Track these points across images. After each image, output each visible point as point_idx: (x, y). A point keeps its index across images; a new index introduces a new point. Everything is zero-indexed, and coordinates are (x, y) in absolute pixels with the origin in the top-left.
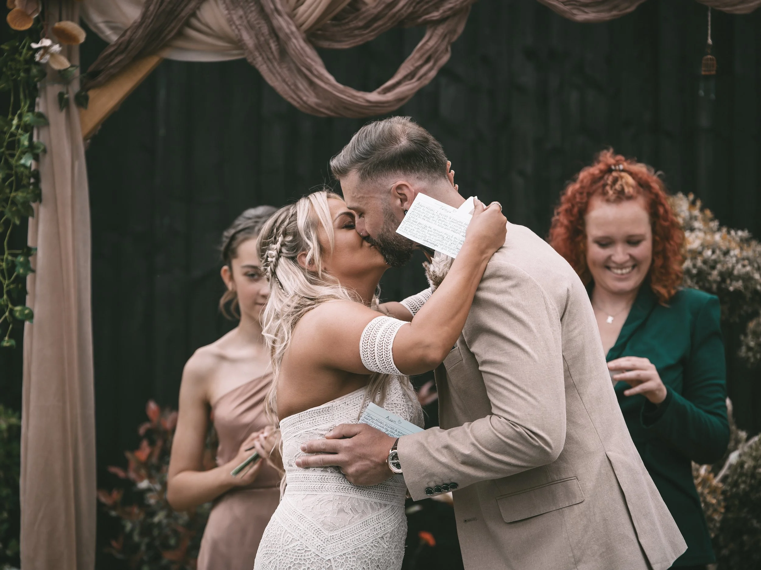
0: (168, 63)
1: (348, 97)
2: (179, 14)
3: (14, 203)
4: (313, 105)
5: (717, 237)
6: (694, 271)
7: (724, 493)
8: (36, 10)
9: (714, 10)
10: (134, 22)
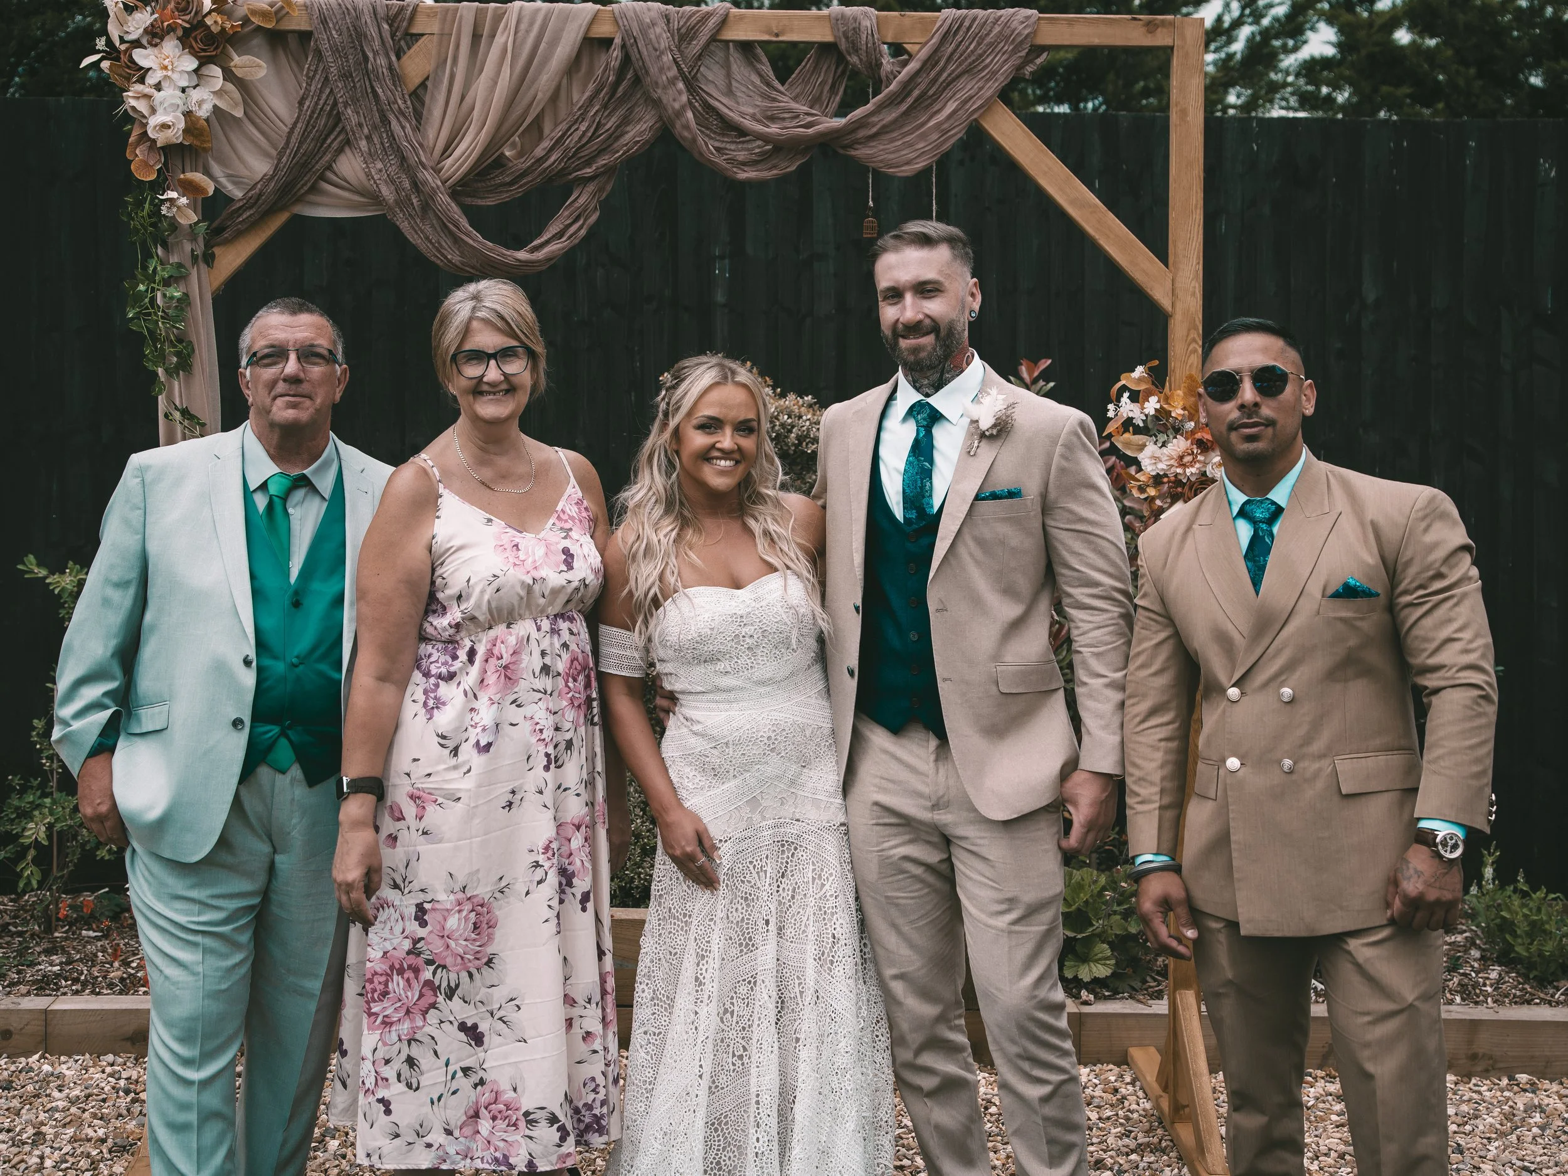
0: (299, 219)
2: (313, 167)
4: (458, 263)
8: (159, 160)
9: (876, 172)
10: (265, 175)
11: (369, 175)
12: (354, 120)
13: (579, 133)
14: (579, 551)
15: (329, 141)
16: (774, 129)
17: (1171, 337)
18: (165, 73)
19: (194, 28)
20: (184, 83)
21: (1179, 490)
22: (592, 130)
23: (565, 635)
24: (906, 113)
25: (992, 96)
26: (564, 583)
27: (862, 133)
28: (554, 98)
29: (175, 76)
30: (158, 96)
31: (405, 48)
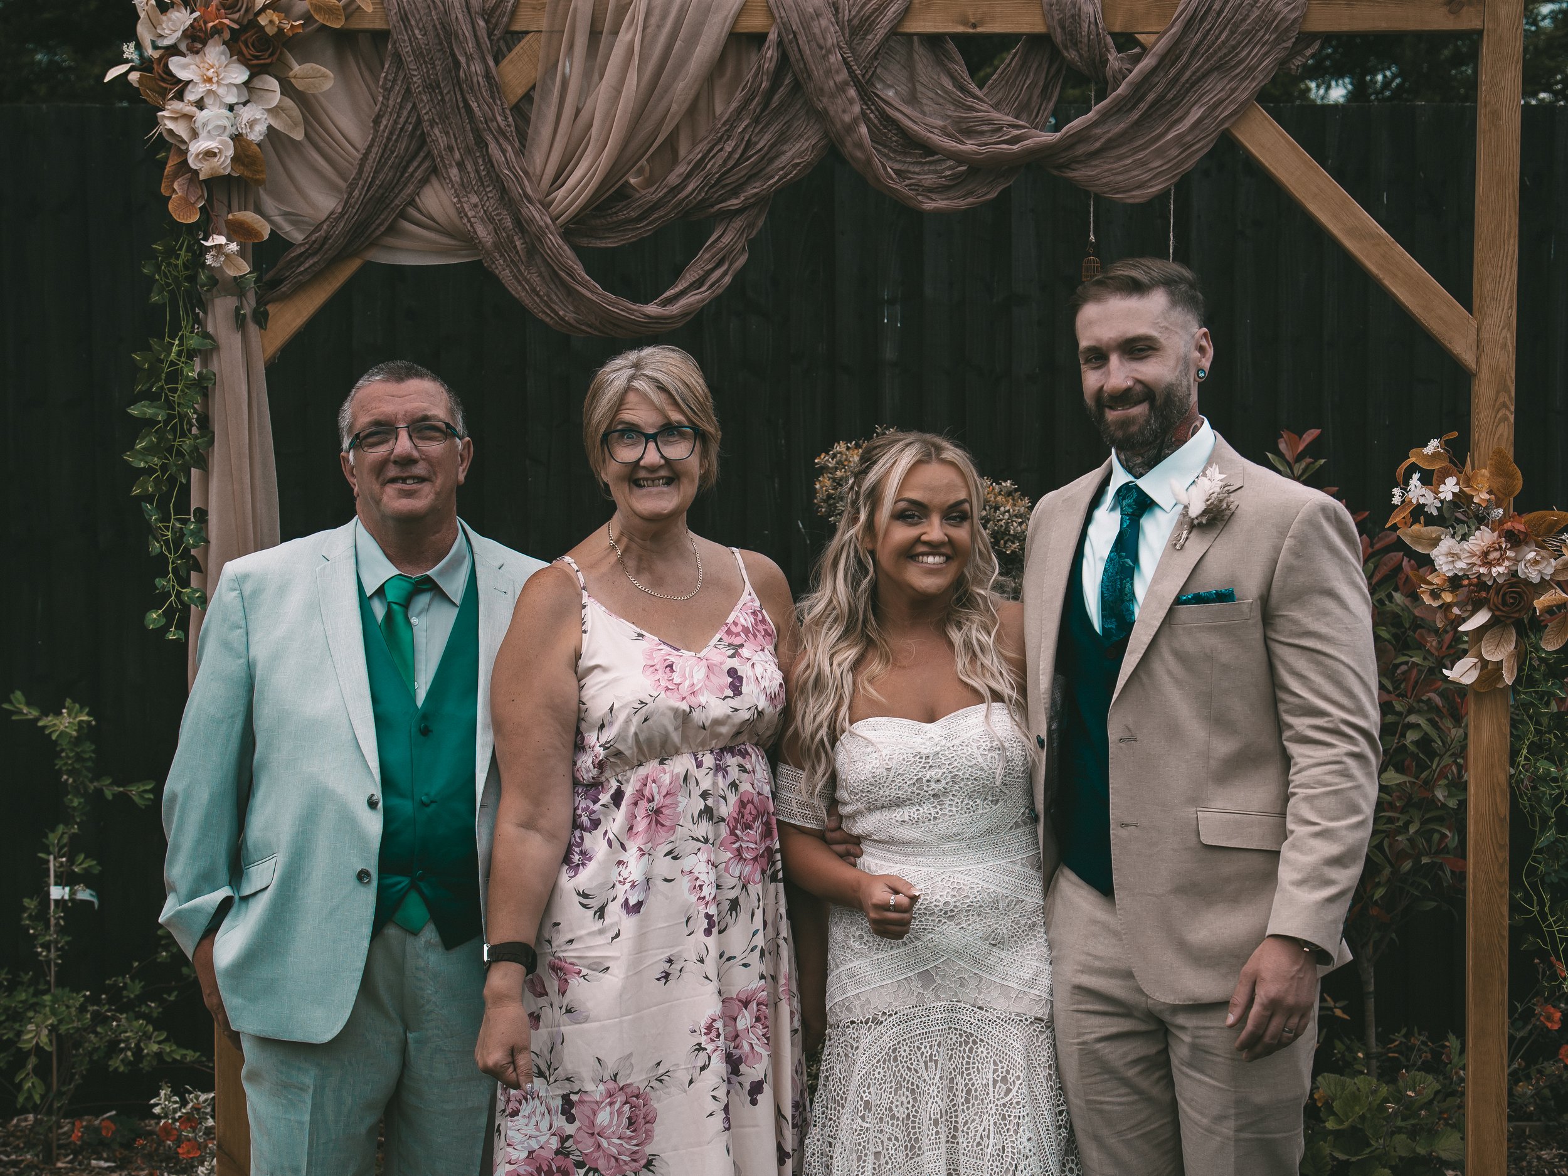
0: (371, 268)
2: (392, 201)
3: (180, 454)
4: (572, 321)
8: (202, 196)
9: (1098, 198)
10: (332, 213)
11: (461, 212)
12: (443, 141)
13: (724, 154)
14: (750, 673)
15: (411, 169)
16: (969, 146)
17: (1474, 400)
18: (208, 86)
19: (244, 28)
20: (232, 99)
21: (1484, 594)
22: (740, 151)
23: (734, 773)
24: (1138, 123)
25: (1248, 100)
26: (729, 711)
27: (1081, 150)
28: (692, 110)
29: (221, 91)
30: (201, 116)
31: (505, 49)
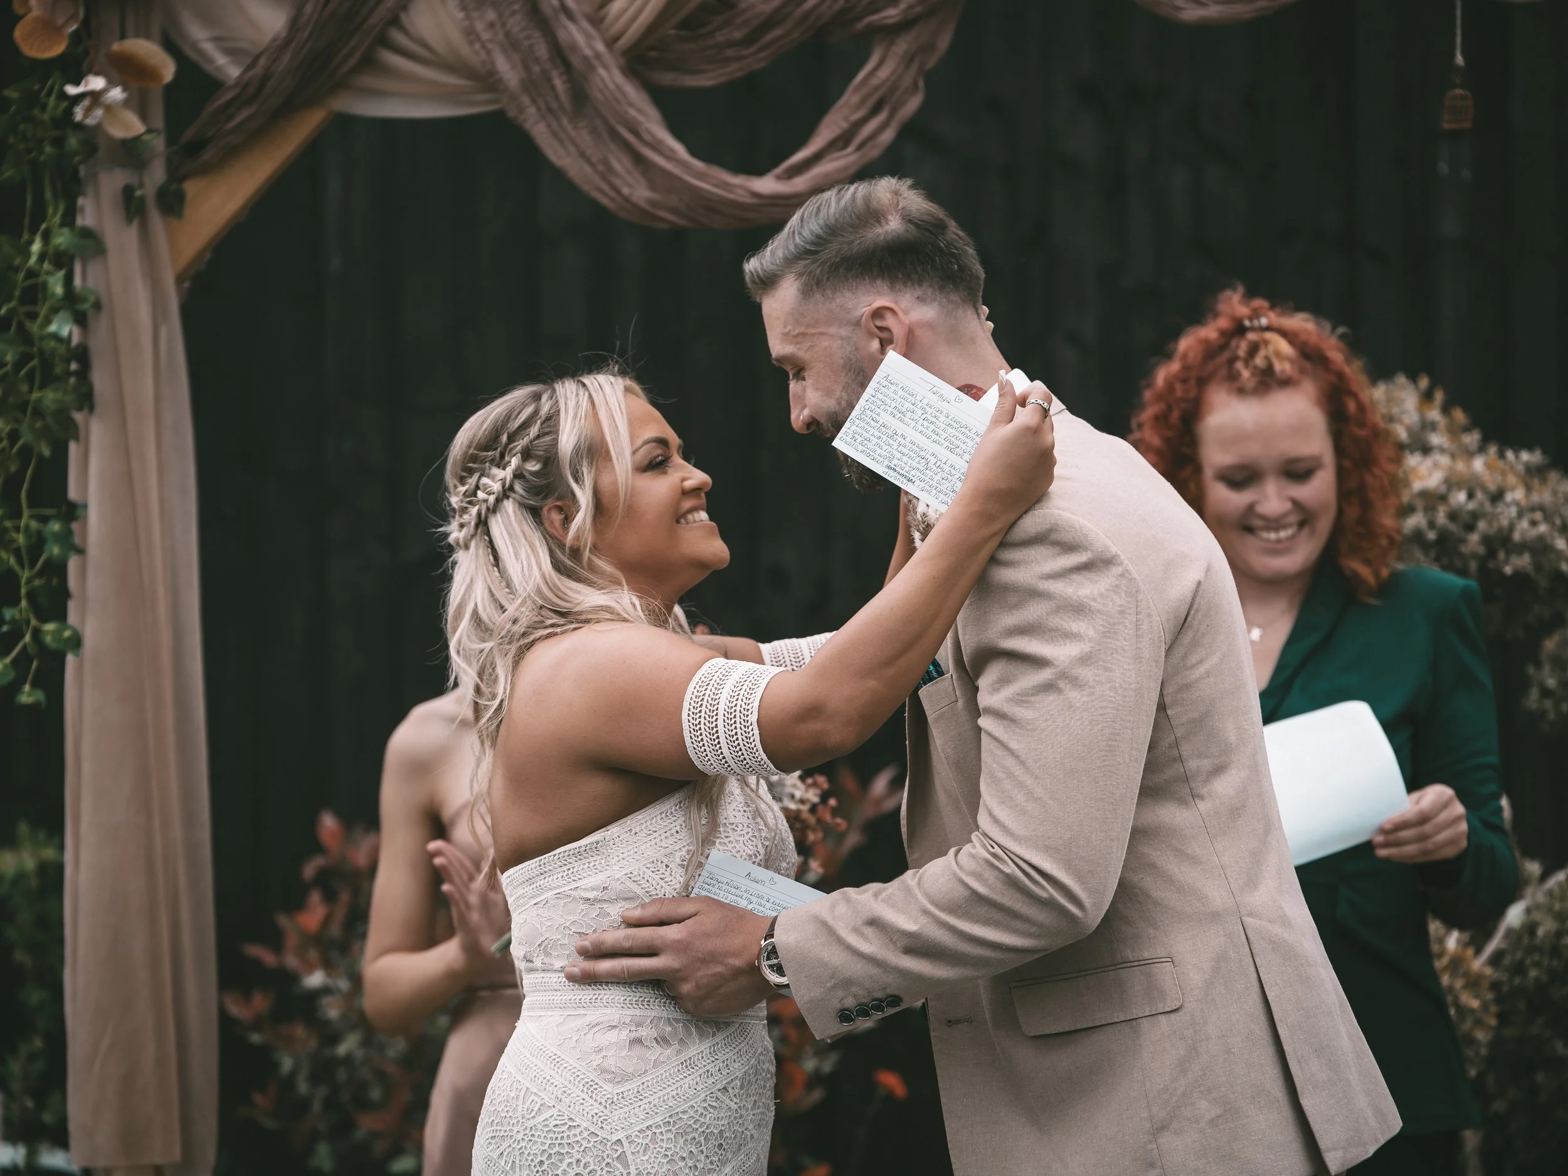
0: (344, 123)
1: (716, 186)
2: (365, 19)
4: (642, 204)
5: (1478, 464)
6: (1432, 536)
7: (1495, 986)
8: (73, 18)
10: (276, 36)
11: (470, 34)
